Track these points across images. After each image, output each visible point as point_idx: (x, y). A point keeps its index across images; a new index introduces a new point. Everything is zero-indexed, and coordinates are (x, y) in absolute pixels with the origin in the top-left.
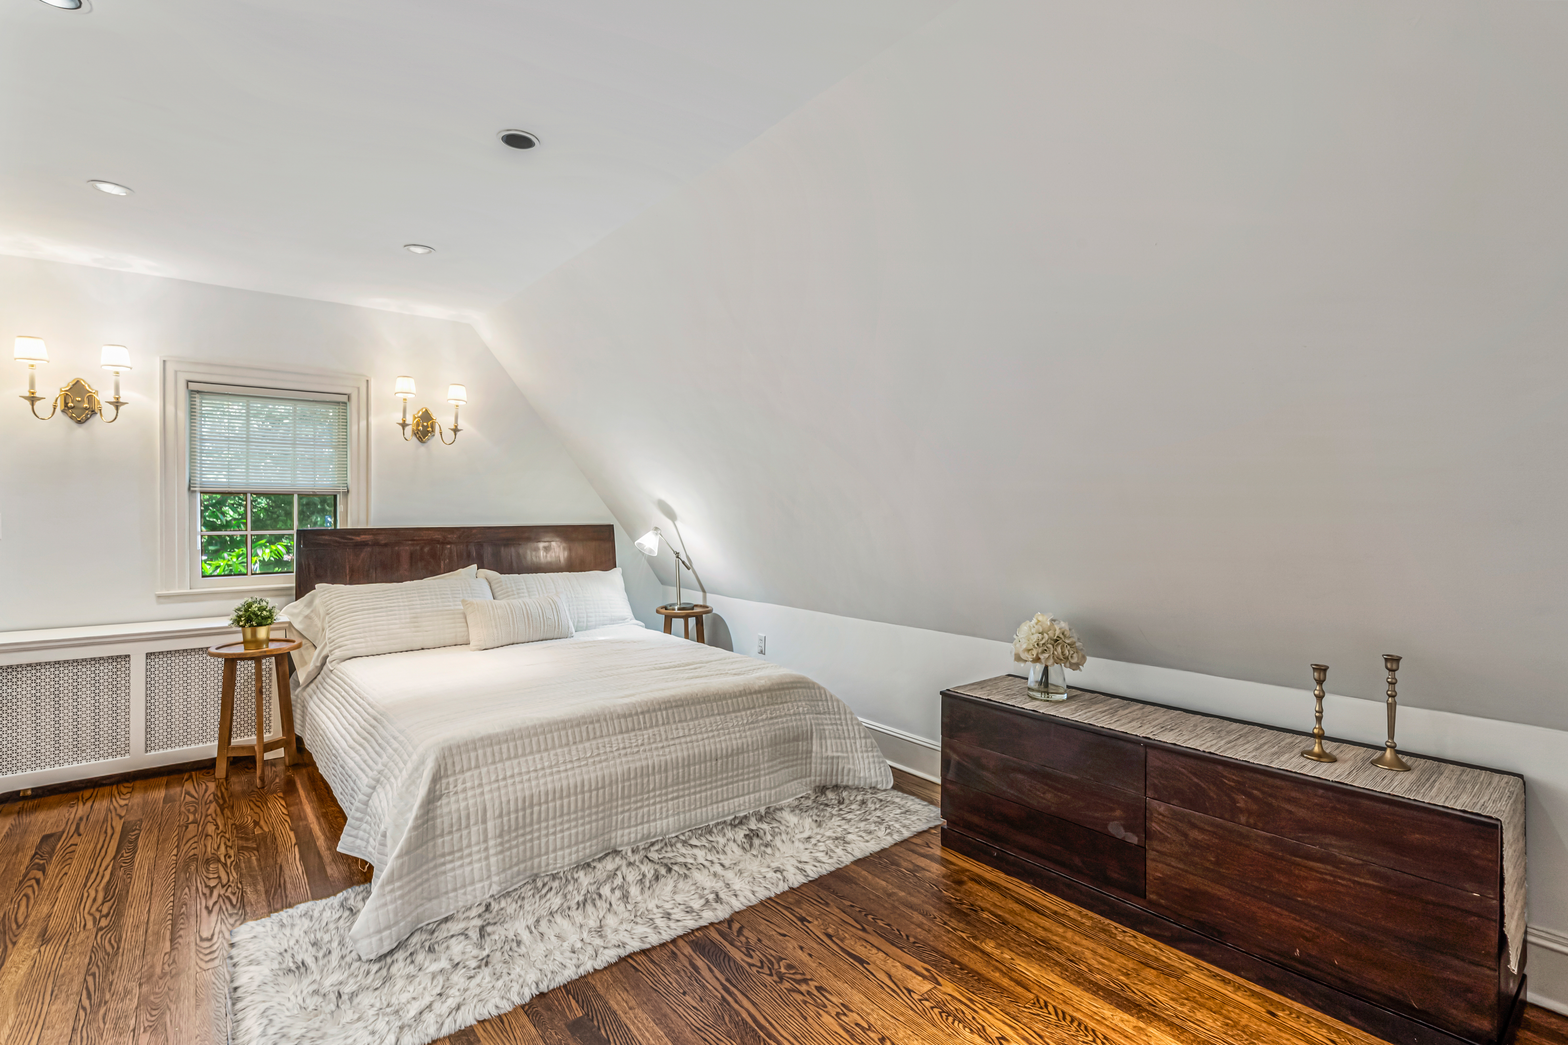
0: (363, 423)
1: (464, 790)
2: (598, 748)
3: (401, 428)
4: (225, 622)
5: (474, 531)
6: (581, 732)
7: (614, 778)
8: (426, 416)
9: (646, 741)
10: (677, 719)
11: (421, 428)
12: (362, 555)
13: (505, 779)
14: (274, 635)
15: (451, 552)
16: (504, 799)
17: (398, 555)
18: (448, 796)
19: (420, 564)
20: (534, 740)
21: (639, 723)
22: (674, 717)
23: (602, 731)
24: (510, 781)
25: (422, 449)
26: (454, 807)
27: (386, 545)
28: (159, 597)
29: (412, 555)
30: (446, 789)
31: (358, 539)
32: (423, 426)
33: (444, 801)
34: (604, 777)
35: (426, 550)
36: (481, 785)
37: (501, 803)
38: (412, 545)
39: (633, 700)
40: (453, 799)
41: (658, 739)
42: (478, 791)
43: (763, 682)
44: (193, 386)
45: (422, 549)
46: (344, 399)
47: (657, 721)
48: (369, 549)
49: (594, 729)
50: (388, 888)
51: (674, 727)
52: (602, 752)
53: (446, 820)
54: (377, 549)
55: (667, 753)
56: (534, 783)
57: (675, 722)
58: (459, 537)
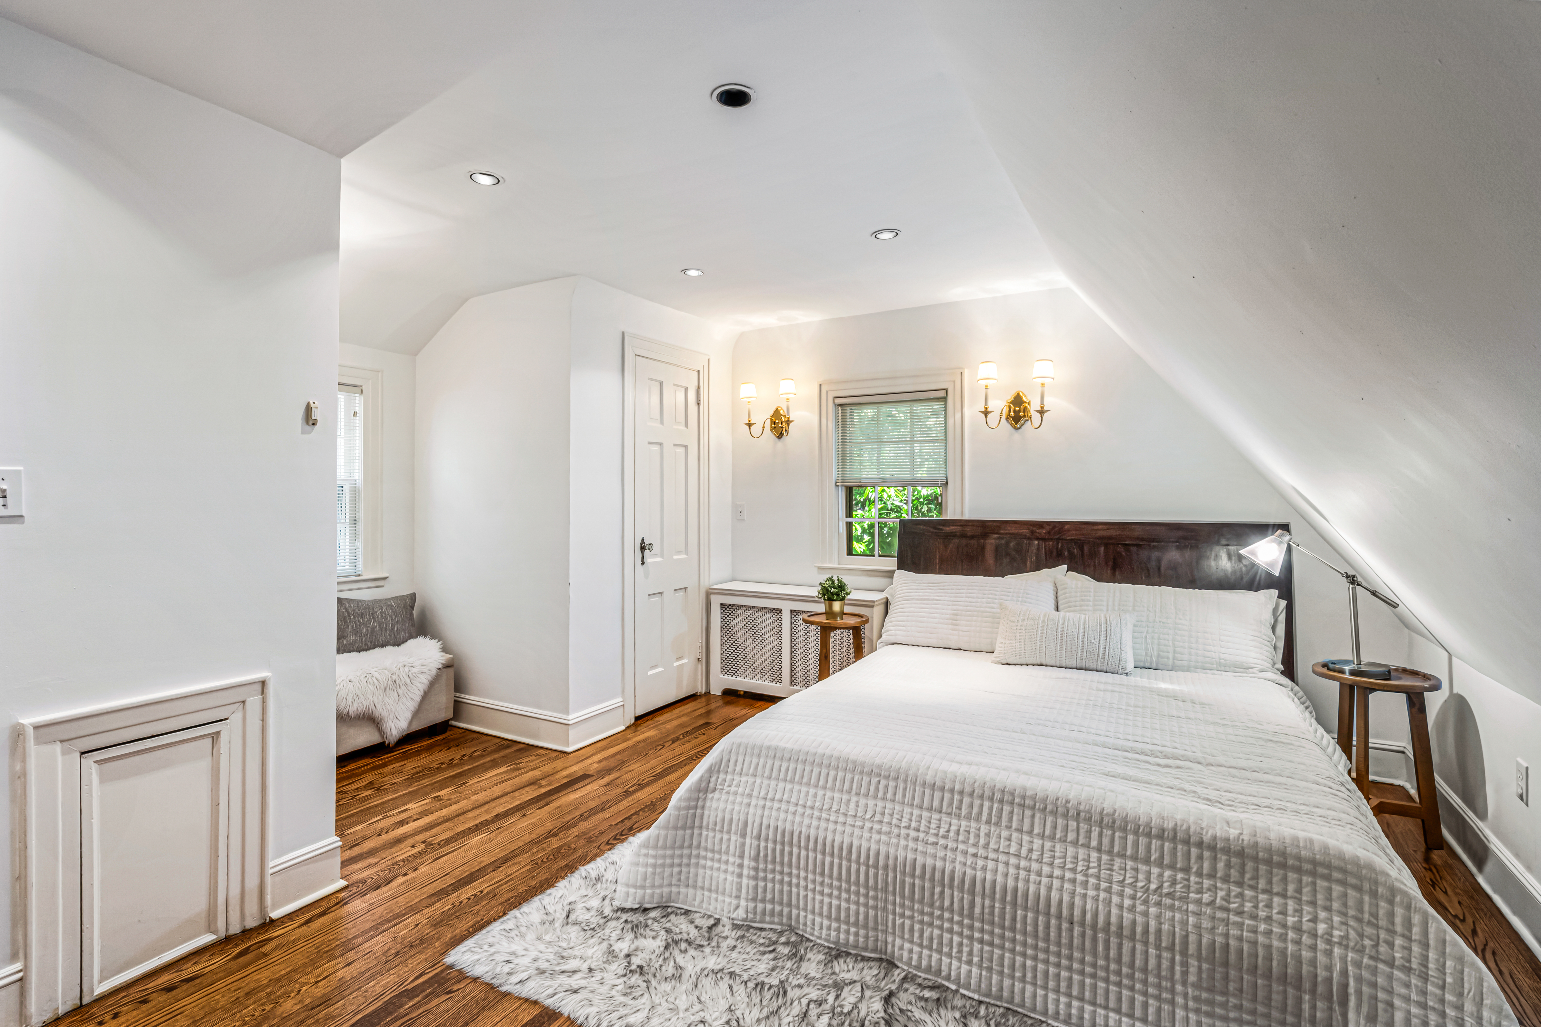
0: (958, 415)
1: (736, 793)
2: (883, 814)
3: (983, 415)
4: (814, 592)
5: (1066, 527)
6: (870, 783)
7: (891, 862)
8: (1018, 401)
9: (952, 834)
10: (1014, 825)
11: (1012, 414)
12: (951, 546)
13: (773, 800)
14: (847, 609)
15: (1038, 549)
16: (765, 822)
17: (983, 548)
18: (721, 793)
19: (1006, 561)
20: (816, 770)
21: (951, 804)
22: (1010, 820)
23: (895, 794)
24: (776, 805)
25: (1017, 435)
26: (722, 805)
27: (972, 537)
28: (819, 568)
29: (997, 548)
30: (720, 785)
31: (947, 529)
32: (1015, 411)
33: (717, 795)
34: (878, 854)
35: (1012, 544)
36: (750, 796)
37: (761, 824)
38: (998, 538)
39: (954, 769)
40: (724, 797)
41: (972, 841)
42: (746, 801)
43: (1233, 833)
44: (838, 401)
45: (1007, 544)
46: (942, 394)
47: (980, 813)
48: (956, 541)
49: (887, 787)
50: (644, 851)
51: (1005, 834)
52: (885, 820)
53: (713, 814)
54: (964, 541)
55: (979, 867)
56: (798, 819)
57: (1009, 827)
58: (1049, 533)
